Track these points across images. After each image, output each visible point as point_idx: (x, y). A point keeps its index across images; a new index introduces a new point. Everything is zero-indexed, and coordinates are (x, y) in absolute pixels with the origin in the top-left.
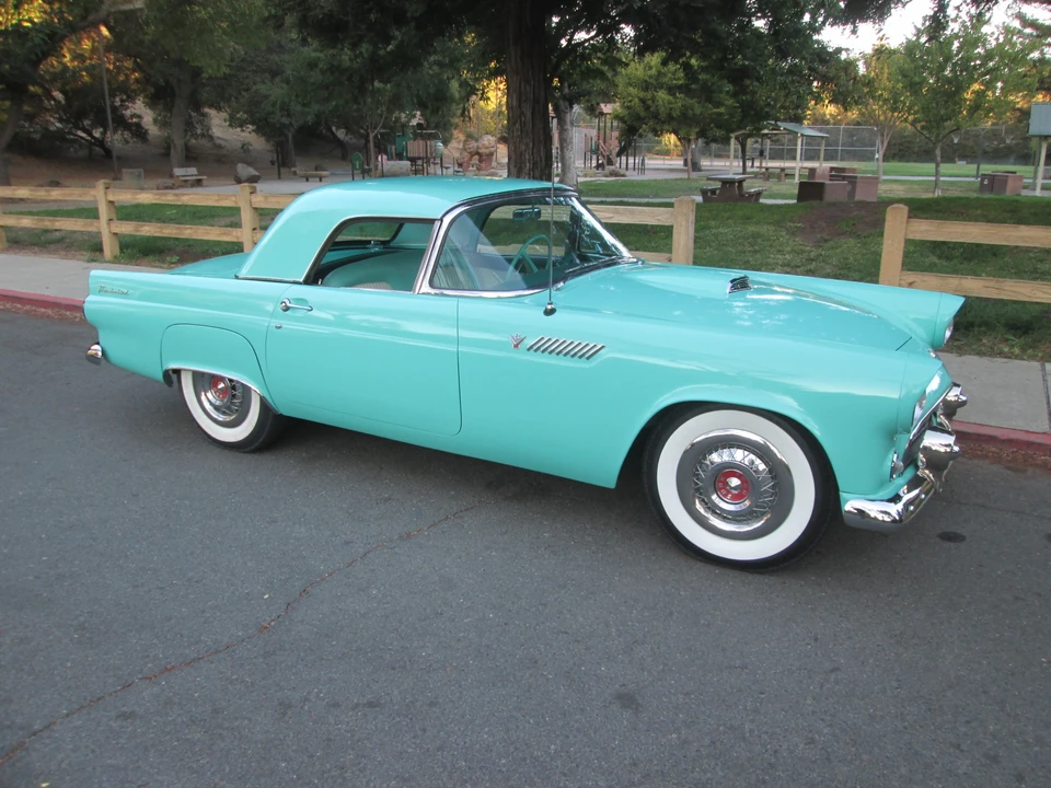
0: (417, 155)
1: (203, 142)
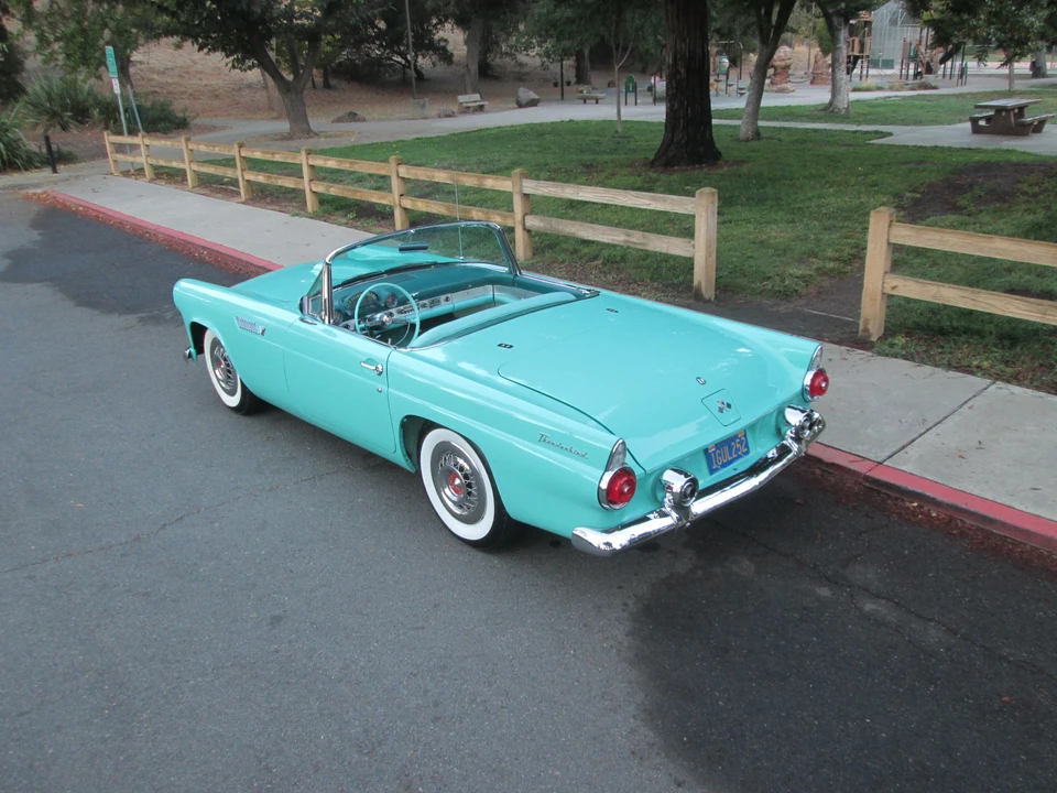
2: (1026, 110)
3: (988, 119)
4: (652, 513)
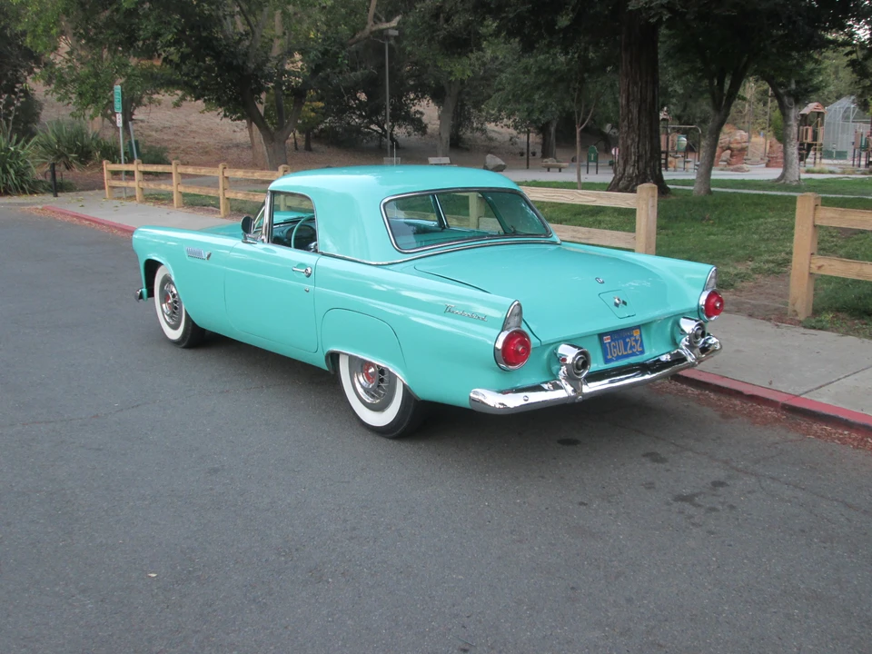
1: (478, 134)
4: (546, 383)
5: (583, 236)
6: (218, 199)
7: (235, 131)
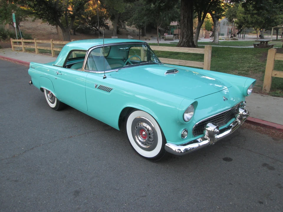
0: (176, 33)
2: (268, 42)
3: (258, 45)
5: (184, 63)
6: (51, 50)
7: (52, 29)
